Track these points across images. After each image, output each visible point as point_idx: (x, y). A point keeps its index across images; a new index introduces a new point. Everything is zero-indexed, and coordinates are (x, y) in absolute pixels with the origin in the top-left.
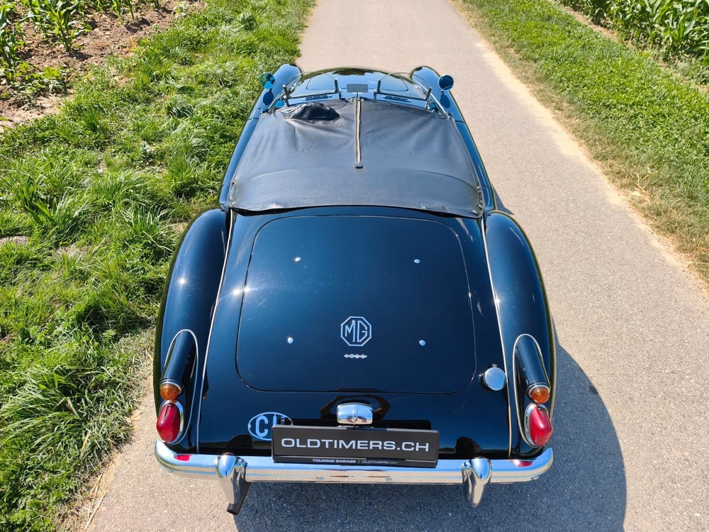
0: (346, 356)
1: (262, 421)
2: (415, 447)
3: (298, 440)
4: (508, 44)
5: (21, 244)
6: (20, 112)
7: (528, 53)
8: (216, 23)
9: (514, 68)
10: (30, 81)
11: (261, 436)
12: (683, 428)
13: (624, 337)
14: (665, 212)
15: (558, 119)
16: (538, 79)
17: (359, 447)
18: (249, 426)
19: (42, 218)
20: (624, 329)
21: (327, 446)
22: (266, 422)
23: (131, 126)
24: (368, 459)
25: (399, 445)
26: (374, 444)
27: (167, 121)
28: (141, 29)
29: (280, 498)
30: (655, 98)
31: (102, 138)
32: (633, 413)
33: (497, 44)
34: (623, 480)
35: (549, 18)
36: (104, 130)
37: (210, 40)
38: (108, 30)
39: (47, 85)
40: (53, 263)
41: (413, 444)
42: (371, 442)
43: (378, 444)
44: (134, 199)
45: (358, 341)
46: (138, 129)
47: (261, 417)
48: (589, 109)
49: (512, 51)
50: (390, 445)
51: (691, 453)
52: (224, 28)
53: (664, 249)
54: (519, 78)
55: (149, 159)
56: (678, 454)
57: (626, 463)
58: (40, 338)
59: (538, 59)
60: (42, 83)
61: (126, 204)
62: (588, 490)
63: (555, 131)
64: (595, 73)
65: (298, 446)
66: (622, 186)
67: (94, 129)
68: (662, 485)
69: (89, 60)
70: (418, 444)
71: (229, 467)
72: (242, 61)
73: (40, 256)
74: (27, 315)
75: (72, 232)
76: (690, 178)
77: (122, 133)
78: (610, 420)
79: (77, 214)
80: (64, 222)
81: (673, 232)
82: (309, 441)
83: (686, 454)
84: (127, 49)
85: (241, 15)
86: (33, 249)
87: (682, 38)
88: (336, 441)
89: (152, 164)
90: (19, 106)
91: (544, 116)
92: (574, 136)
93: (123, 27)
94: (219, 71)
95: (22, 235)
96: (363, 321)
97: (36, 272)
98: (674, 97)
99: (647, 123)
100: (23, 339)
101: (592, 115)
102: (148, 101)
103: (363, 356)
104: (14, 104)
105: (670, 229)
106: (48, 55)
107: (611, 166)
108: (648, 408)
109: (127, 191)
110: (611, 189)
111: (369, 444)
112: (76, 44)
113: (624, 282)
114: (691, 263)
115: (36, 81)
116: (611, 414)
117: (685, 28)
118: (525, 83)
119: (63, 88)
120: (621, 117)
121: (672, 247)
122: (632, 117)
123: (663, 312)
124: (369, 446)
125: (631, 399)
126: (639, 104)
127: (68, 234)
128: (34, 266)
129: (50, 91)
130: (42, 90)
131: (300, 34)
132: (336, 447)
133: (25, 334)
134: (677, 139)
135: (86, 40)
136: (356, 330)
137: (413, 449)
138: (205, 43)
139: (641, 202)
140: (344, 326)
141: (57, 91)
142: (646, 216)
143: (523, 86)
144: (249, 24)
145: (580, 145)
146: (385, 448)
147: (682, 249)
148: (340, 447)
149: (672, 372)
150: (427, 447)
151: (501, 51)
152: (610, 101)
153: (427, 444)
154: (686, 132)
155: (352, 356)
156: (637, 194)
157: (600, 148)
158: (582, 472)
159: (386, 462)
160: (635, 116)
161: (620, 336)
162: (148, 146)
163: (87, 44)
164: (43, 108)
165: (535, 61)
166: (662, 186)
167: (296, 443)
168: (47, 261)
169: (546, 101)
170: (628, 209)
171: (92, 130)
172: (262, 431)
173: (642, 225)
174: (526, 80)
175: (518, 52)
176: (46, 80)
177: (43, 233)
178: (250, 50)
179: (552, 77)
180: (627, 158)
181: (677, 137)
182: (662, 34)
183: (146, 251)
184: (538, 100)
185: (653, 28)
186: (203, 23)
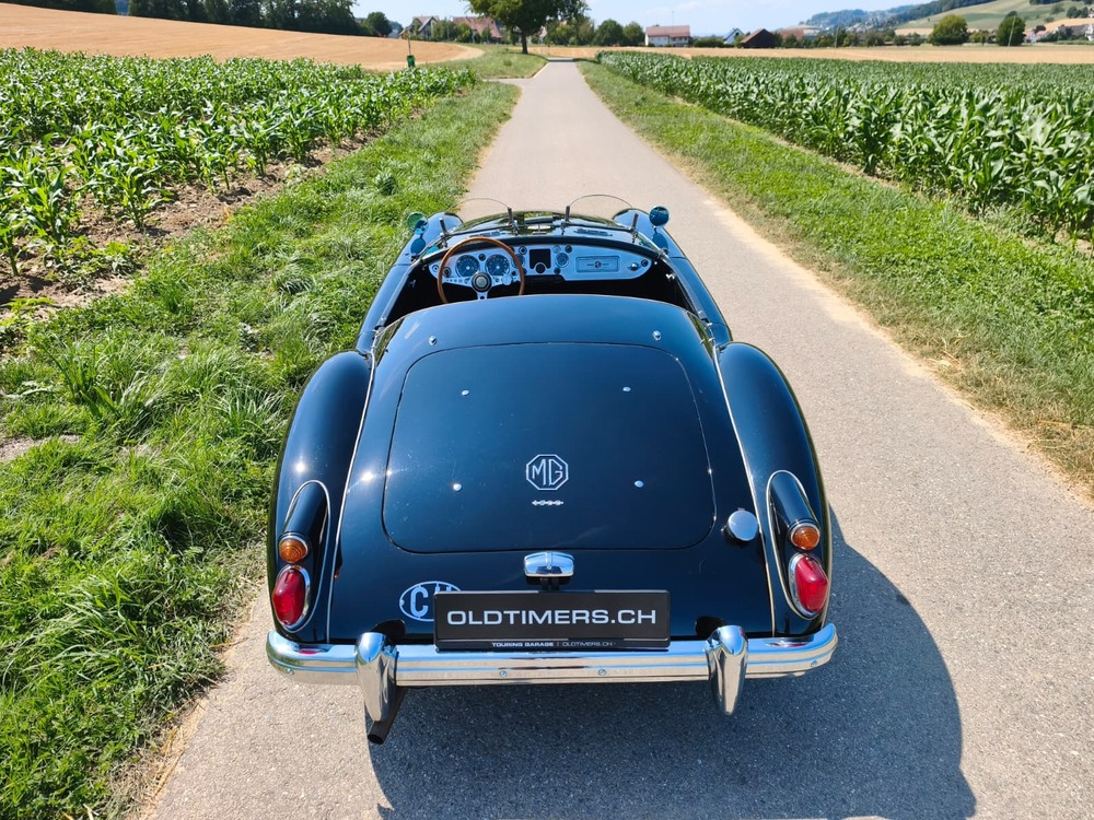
0: (535, 503)
1: (419, 595)
2: (636, 616)
3: (471, 613)
4: (748, 200)
5: (70, 443)
6: (71, 297)
7: (777, 207)
8: (343, 189)
9: (757, 225)
10: (86, 259)
11: (418, 615)
12: (1040, 644)
13: (943, 534)
14: (986, 381)
15: (825, 282)
16: (792, 236)
17: (557, 622)
18: (402, 602)
19: (102, 410)
20: (942, 524)
21: (512, 622)
22: (426, 595)
23: (225, 304)
24: (571, 640)
25: (613, 615)
26: (578, 615)
27: (276, 299)
28: (240, 200)
29: (444, 747)
30: (960, 250)
31: (183, 320)
32: (964, 627)
33: (731, 201)
34: (956, 711)
35: (803, 167)
36: (188, 310)
37: (334, 208)
38: (193, 202)
39: (110, 262)
40: (114, 465)
41: (633, 613)
42: (575, 612)
43: (584, 615)
44: (232, 383)
45: (550, 483)
46: (235, 309)
47: (418, 588)
48: (867, 267)
49: (754, 207)
50: (600, 617)
51: (1056, 675)
52: (353, 193)
53: (992, 427)
54: (766, 237)
55: (252, 343)
56: (1038, 677)
57: (959, 688)
58: (95, 550)
59: (790, 214)
60: (104, 261)
61: (219, 391)
62: (905, 725)
63: (822, 295)
64: (872, 225)
65: (471, 622)
66: (923, 354)
67: (174, 309)
68: (1016, 717)
69: (167, 236)
70: (640, 612)
71: (373, 649)
72: (378, 230)
73: (97, 457)
74: (77, 524)
75: (142, 426)
76: (1018, 339)
77: (214, 315)
78: (930, 636)
79: (150, 402)
80: (132, 413)
81: (1001, 405)
82: (486, 613)
83: (1049, 676)
84: (220, 222)
85: (378, 178)
86: (88, 448)
87: (990, 181)
88: (524, 612)
89: (255, 350)
90: (69, 291)
91: (806, 279)
92: (848, 300)
93: (214, 198)
94: (348, 241)
95: (71, 434)
96: (557, 460)
97: (89, 476)
98: (986, 248)
99: (950, 279)
100: (70, 554)
101: (871, 274)
102: (249, 278)
103: (558, 503)
104: (63, 287)
105: (998, 401)
106: (111, 233)
107: (904, 332)
108: (986, 621)
109: (221, 374)
110: (908, 359)
111: (570, 615)
112: (149, 219)
113: (936, 467)
114: (1030, 441)
115: (94, 260)
116: (930, 629)
117: (991, 169)
118: (774, 243)
119: (130, 267)
120: (913, 274)
121: (1003, 425)
122: (929, 273)
123: (996, 502)
124: (570, 619)
125: (960, 609)
126: (938, 258)
127: (136, 430)
128: (88, 468)
129: (114, 271)
130: (102, 270)
131: (459, 200)
132: (524, 622)
133: (73, 547)
134: (996, 296)
135: (163, 215)
136: (547, 471)
137: (633, 621)
138: (328, 211)
139: (952, 371)
140: (531, 466)
141: (123, 270)
142: (961, 388)
143: (773, 246)
144: (388, 188)
145: (858, 310)
146: (594, 621)
147: (1016, 425)
148: (531, 622)
149: (1018, 574)
150: (653, 617)
151: (740, 208)
152: (896, 256)
153: (654, 612)
154: (1007, 288)
155: (543, 503)
156: (945, 362)
157: (886, 312)
158: (895, 704)
159: (598, 644)
160: (934, 272)
161: (935, 532)
162: (249, 327)
163: (166, 218)
164: (101, 292)
165: (788, 216)
166: (980, 351)
167: (467, 618)
168: (105, 463)
169: (806, 261)
170: (935, 383)
171: (171, 311)
172: (419, 608)
173: (957, 400)
174: (775, 238)
175: (762, 207)
176: (108, 258)
177: (102, 428)
178: (390, 217)
179: (812, 233)
180: (926, 320)
181: (995, 293)
182: (962, 178)
183: (246, 448)
184: (795, 261)
185: (948, 172)
186: (325, 188)
